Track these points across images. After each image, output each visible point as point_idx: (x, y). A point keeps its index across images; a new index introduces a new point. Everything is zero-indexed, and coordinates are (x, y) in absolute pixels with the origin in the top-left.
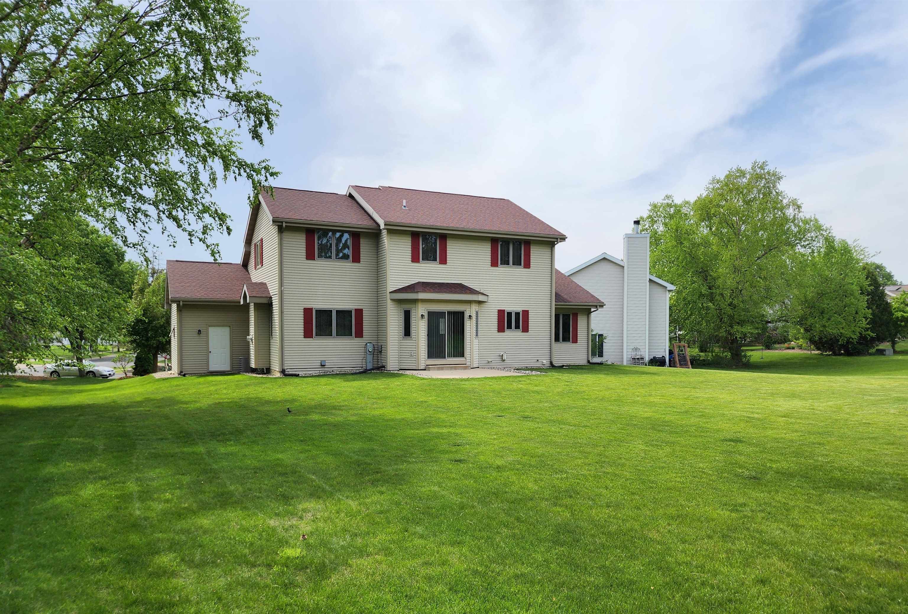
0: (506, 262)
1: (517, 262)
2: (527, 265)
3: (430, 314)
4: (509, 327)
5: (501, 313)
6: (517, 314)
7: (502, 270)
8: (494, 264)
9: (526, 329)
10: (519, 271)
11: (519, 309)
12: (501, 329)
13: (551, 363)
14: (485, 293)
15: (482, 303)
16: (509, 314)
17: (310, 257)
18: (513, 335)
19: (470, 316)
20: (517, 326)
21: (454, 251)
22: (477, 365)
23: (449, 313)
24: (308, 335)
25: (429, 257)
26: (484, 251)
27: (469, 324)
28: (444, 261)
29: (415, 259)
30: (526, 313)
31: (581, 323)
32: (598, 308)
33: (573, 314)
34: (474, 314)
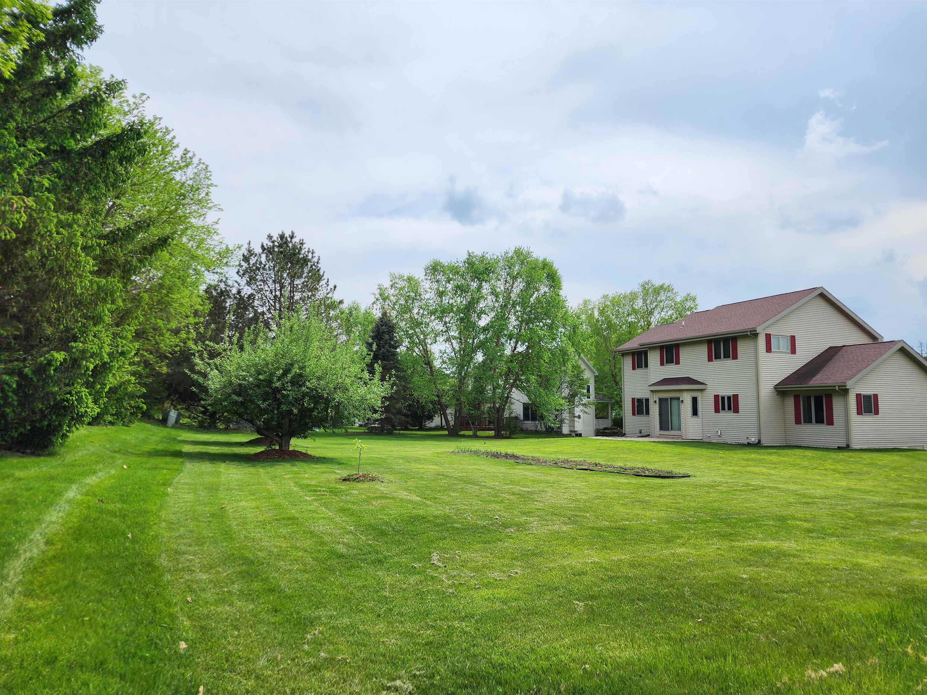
0: (718, 357)
1: (727, 356)
2: (735, 357)
3: (661, 400)
4: (723, 409)
5: (716, 397)
6: (729, 398)
7: (716, 363)
8: (710, 359)
9: (736, 410)
10: (729, 362)
11: (730, 393)
12: (717, 411)
13: (759, 441)
14: (704, 382)
15: (701, 390)
16: (723, 398)
17: (634, 368)
18: (727, 416)
19: (682, 401)
20: (729, 409)
21: (685, 354)
22: (701, 438)
23: (671, 399)
24: (634, 414)
25: (670, 361)
26: (703, 351)
27: (682, 406)
28: (678, 363)
29: (662, 364)
30: (736, 397)
31: (837, 405)
32: (837, 388)
33: (827, 395)
34: (687, 398)
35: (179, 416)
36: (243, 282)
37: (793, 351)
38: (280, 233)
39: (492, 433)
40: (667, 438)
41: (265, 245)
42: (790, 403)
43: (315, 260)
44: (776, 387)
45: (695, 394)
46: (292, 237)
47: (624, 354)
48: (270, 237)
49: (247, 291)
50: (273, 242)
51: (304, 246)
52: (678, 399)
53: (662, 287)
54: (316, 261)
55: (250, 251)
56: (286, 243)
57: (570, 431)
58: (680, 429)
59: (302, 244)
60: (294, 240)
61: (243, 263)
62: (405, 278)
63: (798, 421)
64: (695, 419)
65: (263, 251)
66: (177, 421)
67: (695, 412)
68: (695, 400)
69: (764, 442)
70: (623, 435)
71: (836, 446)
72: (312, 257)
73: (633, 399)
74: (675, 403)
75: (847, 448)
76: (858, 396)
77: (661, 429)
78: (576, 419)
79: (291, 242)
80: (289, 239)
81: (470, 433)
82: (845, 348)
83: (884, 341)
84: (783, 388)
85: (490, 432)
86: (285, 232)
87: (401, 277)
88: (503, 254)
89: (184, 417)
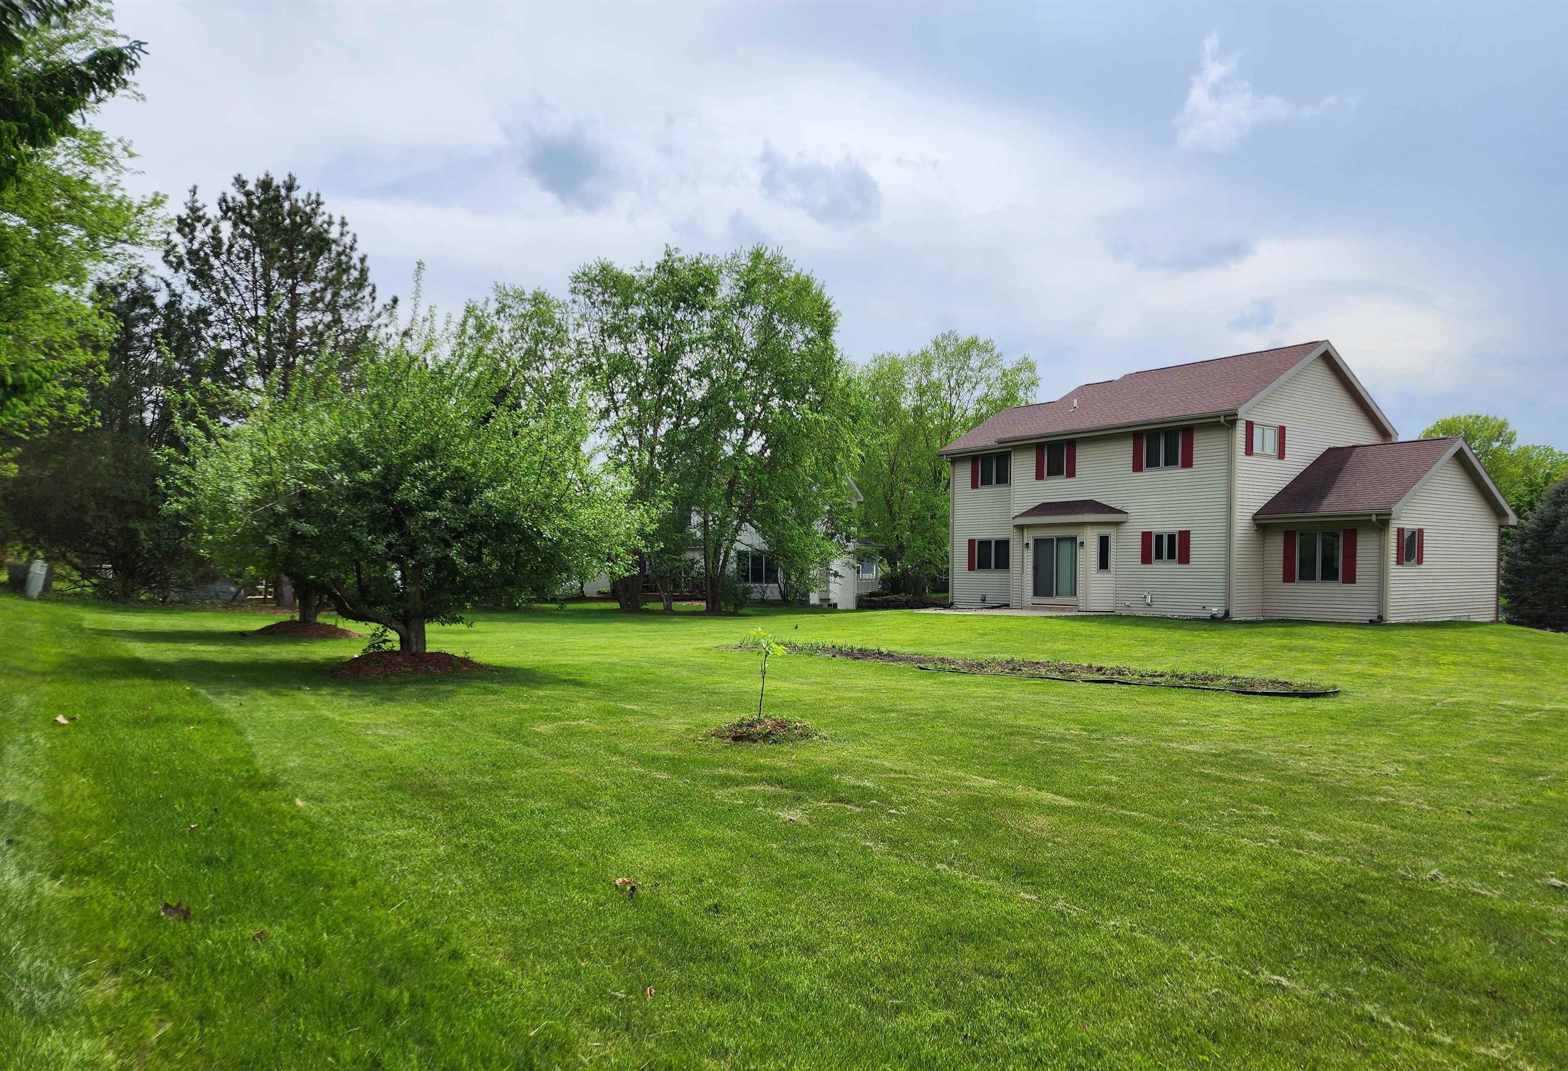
0: (1153, 463)
1: (1171, 461)
2: (1188, 463)
3: (1037, 541)
4: (1159, 556)
5: (1146, 536)
6: (1171, 537)
7: (1148, 476)
8: (1137, 468)
9: (1185, 559)
10: (1177, 474)
11: (1174, 529)
12: (1146, 560)
13: (1227, 613)
14: (1124, 509)
15: (1117, 524)
16: (1159, 537)
17: (974, 485)
18: (1165, 569)
19: (1082, 543)
20: (1171, 556)
21: (1085, 458)
22: (1111, 609)
23: (1059, 540)
24: (971, 568)
25: (1055, 471)
26: (1124, 452)
27: (1080, 553)
28: (1071, 474)
29: (1039, 476)
30: (1185, 535)
31: (1365, 548)
32: (1374, 518)
33: (1346, 532)
34: (1090, 539)
35: (51, 576)
36: (179, 281)
37: (1281, 455)
38: (262, 177)
39: (702, 605)
40: (1051, 610)
41: (229, 199)
42: (1277, 546)
43: (347, 240)
44: (1255, 517)
45: (1104, 531)
46: (290, 188)
47: (956, 459)
48: (240, 183)
49: (192, 300)
50: (248, 194)
51: (322, 209)
52: (1074, 539)
53: (973, 343)
54: (349, 244)
55: (194, 210)
56: (277, 198)
57: (821, 600)
58: (1074, 593)
59: (318, 203)
60: (294, 194)
61: (176, 238)
62: (528, 296)
63: (1288, 577)
64: (1104, 576)
65: (226, 213)
66: (47, 586)
67: (1104, 564)
68: (1104, 542)
69: (1236, 615)
70: (949, 606)
71: (1366, 619)
72: (342, 234)
73: (971, 542)
74: (1066, 548)
75: (1378, 622)
76: (1400, 531)
77: (1036, 594)
78: (832, 578)
79: (288, 197)
80: (283, 192)
81: (659, 606)
82: (1357, 450)
83: (1399, 440)
84: (1267, 519)
85: (697, 603)
86: (272, 174)
87: (519, 296)
88: (729, 256)
89: (61, 578)
